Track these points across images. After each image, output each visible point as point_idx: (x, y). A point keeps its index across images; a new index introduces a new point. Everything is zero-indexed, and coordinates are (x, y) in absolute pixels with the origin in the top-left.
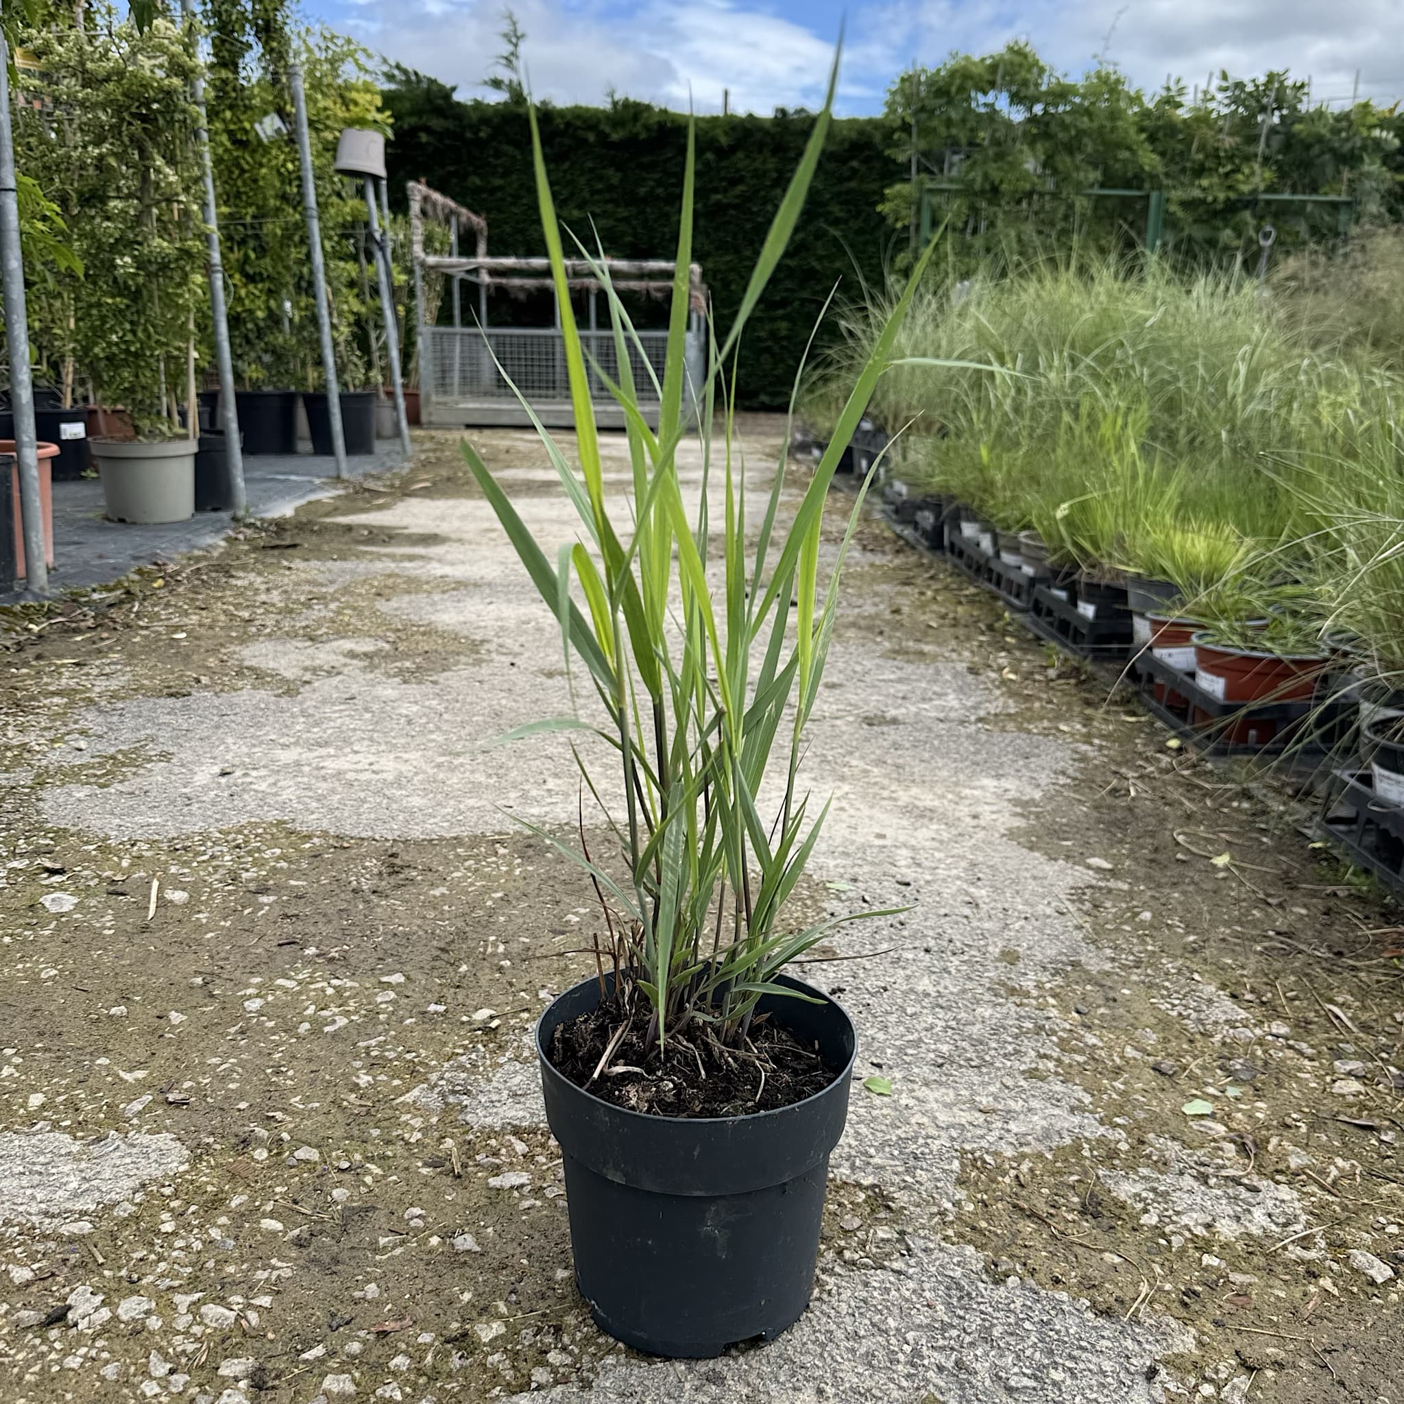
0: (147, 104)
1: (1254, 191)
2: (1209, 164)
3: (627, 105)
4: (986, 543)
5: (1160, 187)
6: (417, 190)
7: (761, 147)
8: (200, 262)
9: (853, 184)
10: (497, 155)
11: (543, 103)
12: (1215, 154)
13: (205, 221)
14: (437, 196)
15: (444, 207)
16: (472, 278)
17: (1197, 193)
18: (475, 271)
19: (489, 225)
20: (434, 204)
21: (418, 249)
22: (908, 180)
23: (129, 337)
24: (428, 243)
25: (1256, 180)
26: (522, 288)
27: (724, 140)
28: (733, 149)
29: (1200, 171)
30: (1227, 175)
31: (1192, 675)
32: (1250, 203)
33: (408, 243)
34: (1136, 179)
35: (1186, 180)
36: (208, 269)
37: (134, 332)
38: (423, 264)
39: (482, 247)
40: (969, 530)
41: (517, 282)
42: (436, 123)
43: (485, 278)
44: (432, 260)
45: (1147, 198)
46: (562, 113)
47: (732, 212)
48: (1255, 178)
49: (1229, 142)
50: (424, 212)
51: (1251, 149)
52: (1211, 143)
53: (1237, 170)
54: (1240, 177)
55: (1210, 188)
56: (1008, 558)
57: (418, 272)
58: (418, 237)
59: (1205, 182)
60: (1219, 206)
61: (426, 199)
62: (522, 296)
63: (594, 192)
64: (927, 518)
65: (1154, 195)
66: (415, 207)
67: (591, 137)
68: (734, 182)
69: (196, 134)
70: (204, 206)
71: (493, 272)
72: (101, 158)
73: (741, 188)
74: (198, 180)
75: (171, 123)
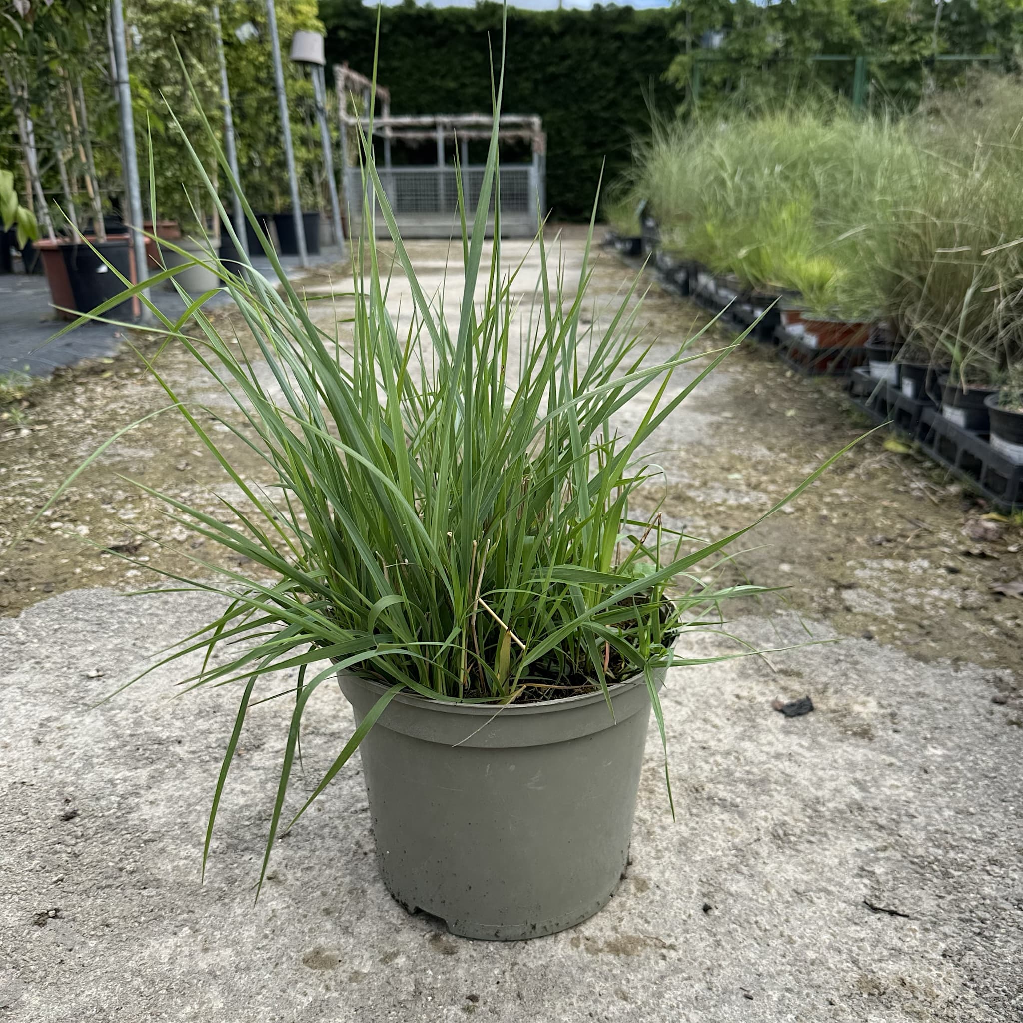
0: (185, 24)
1: (932, 55)
2: (900, 35)
3: (487, 5)
4: (712, 285)
5: (863, 54)
6: (342, 72)
7: (583, 32)
8: (220, 124)
9: (649, 57)
10: (396, 44)
11: (428, 5)
12: (902, 29)
13: (222, 97)
14: (355, 76)
15: (361, 83)
16: (379, 134)
17: (889, 57)
18: (381, 129)
19: (392, 95)
20: (353, 82)
21: (343, 114)
22: (685, 54)
23: (178, 173)
24: (349, 109)
25: (934, 46)
26: (414, 140)
27: (556, 28)
28: (562, 34)
29: (893, 40)
30: (912, 43)
31: (802, 338)
32: (930, 62)
33: (336, 110)
34: (847, 47)
35: (883, 47)
36: (224, 128)
37: (181, 170)
38: (347, 125)
39: (386, 110)
40: (704, 280)
41: (410, 135)
42: (352, 24)
43: (389, 133)
44: (352, 121)
45: (853, 62)
46: (440, 12)
47: (563, 80)
48: (933, 45)
49: (914, 19)
50: (346, 88)
51: (930, 24)
52: (901, 20)
53: (919, 39)
54: (922, 44)
55: (898, 53)
56: (723, 292)
57: (343, 129)
58: (343, 105)
59: (895, 48)
60: (906, 66)
61: (347, 78)
62: (414, 146)
63: (465, 69)
64: (681, 276)
65: (859, 60)
66: (340, 83)
67: (462, 29)
68: (564, 58)
69: (215, 42)
70: (221, 88)
71: (395, 128)
72: (158, 59)
73: (568, 63)
74: (217, 72)
75: (200, 36)
